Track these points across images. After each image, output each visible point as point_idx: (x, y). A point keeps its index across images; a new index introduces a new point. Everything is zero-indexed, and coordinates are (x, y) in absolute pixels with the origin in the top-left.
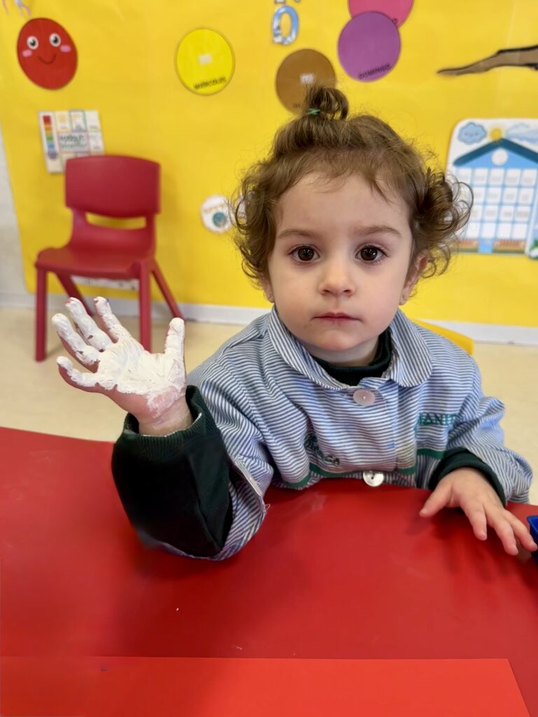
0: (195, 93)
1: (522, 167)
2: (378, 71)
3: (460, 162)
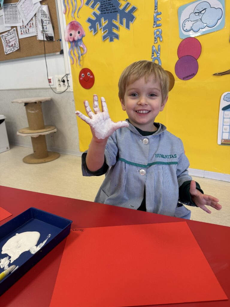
2: (190, 76)
3: (225, 109)
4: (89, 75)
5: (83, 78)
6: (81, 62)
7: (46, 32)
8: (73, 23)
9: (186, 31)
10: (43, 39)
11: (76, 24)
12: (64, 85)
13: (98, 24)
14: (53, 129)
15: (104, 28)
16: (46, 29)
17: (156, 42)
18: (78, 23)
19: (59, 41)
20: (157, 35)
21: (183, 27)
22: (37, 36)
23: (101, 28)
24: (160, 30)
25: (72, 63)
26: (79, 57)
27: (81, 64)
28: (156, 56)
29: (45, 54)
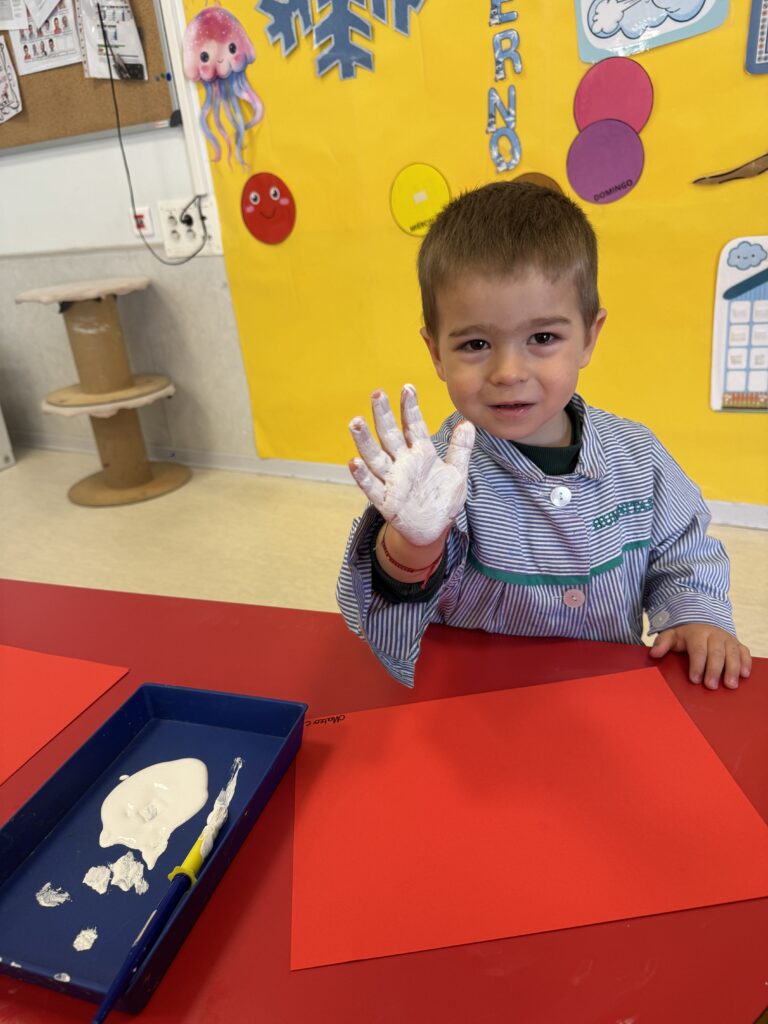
0: (412, 235)
2: (618, 188)
3: (733, 293)
4: (275, 195)
5: (255, 207)
6: (245, 152)
7: (116, 51)
8: (208, 15)
9: (602, 35)
10: (107, 76)
11: (219, 18)
12: (190, 234)
13: (297, 16)
14: (163, 387)
15: (322, 32)
16: (116, 37)
17: (502, 76)
18: (229, 14)
19: (166, 79)
20: (503, 52)
21: (591, 22)
22: (85, 66)
23: (311, 32)
24: (514, 34)
25: (213, 157)
26: (238, 135)
27: (246, 161)
28: (503, 124)
29: (119, 127)
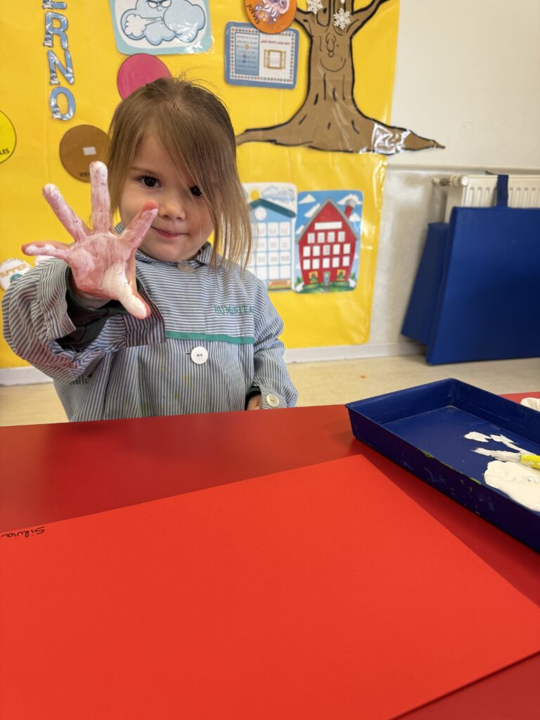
1: (279, 221)
9: (132, 37)
17: (50, 44)
20: (53, 28)
21: (124, 26)
